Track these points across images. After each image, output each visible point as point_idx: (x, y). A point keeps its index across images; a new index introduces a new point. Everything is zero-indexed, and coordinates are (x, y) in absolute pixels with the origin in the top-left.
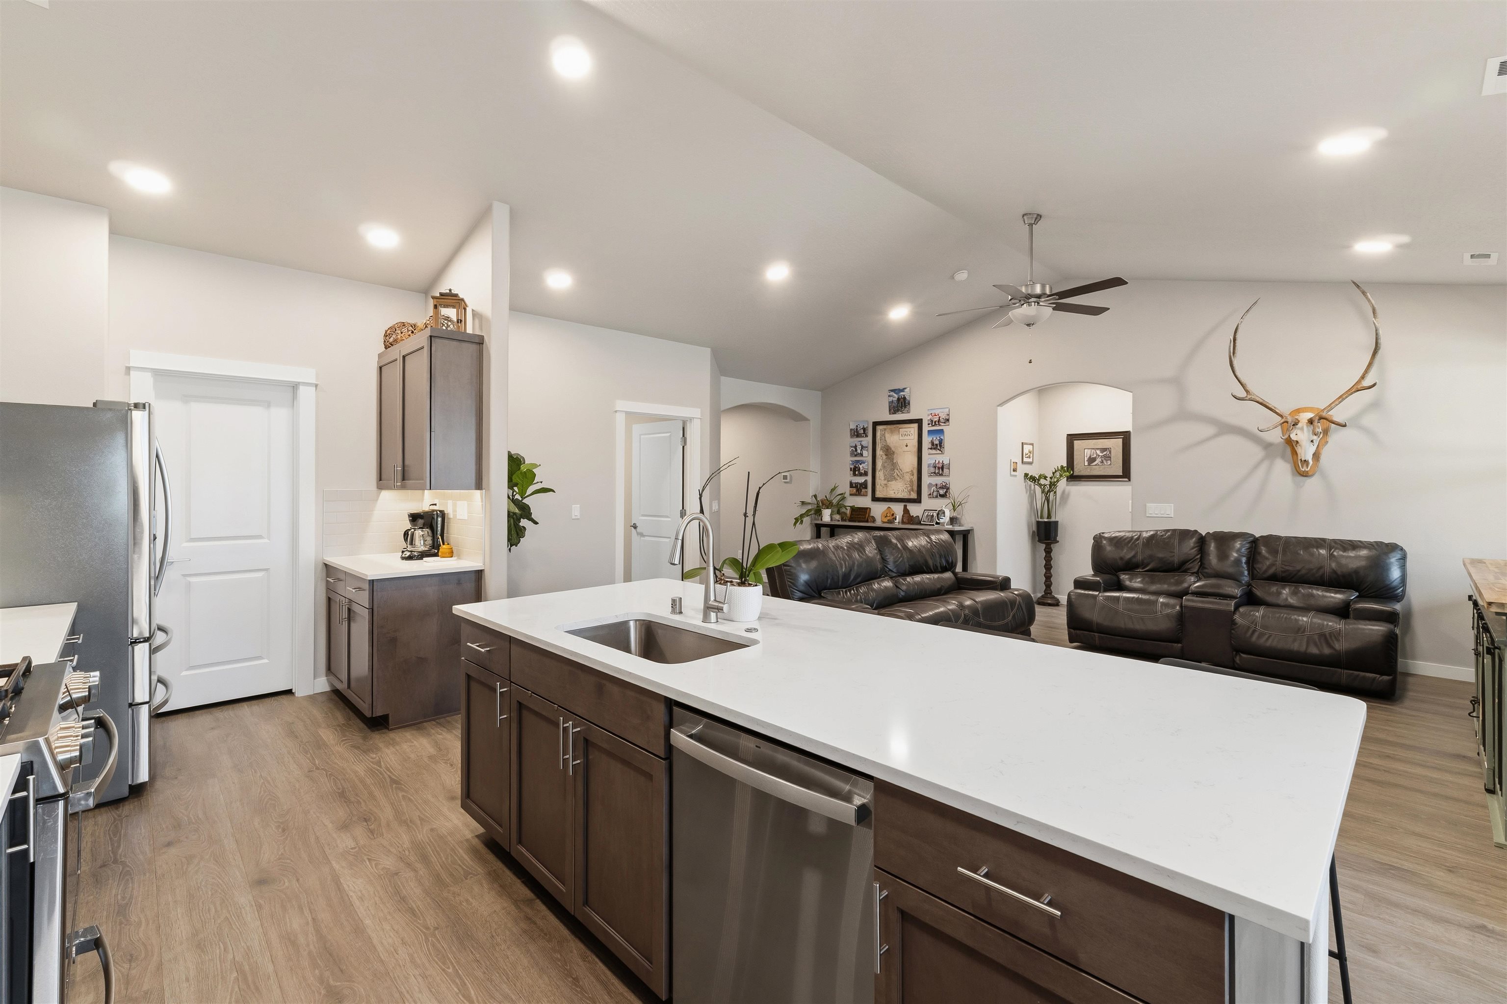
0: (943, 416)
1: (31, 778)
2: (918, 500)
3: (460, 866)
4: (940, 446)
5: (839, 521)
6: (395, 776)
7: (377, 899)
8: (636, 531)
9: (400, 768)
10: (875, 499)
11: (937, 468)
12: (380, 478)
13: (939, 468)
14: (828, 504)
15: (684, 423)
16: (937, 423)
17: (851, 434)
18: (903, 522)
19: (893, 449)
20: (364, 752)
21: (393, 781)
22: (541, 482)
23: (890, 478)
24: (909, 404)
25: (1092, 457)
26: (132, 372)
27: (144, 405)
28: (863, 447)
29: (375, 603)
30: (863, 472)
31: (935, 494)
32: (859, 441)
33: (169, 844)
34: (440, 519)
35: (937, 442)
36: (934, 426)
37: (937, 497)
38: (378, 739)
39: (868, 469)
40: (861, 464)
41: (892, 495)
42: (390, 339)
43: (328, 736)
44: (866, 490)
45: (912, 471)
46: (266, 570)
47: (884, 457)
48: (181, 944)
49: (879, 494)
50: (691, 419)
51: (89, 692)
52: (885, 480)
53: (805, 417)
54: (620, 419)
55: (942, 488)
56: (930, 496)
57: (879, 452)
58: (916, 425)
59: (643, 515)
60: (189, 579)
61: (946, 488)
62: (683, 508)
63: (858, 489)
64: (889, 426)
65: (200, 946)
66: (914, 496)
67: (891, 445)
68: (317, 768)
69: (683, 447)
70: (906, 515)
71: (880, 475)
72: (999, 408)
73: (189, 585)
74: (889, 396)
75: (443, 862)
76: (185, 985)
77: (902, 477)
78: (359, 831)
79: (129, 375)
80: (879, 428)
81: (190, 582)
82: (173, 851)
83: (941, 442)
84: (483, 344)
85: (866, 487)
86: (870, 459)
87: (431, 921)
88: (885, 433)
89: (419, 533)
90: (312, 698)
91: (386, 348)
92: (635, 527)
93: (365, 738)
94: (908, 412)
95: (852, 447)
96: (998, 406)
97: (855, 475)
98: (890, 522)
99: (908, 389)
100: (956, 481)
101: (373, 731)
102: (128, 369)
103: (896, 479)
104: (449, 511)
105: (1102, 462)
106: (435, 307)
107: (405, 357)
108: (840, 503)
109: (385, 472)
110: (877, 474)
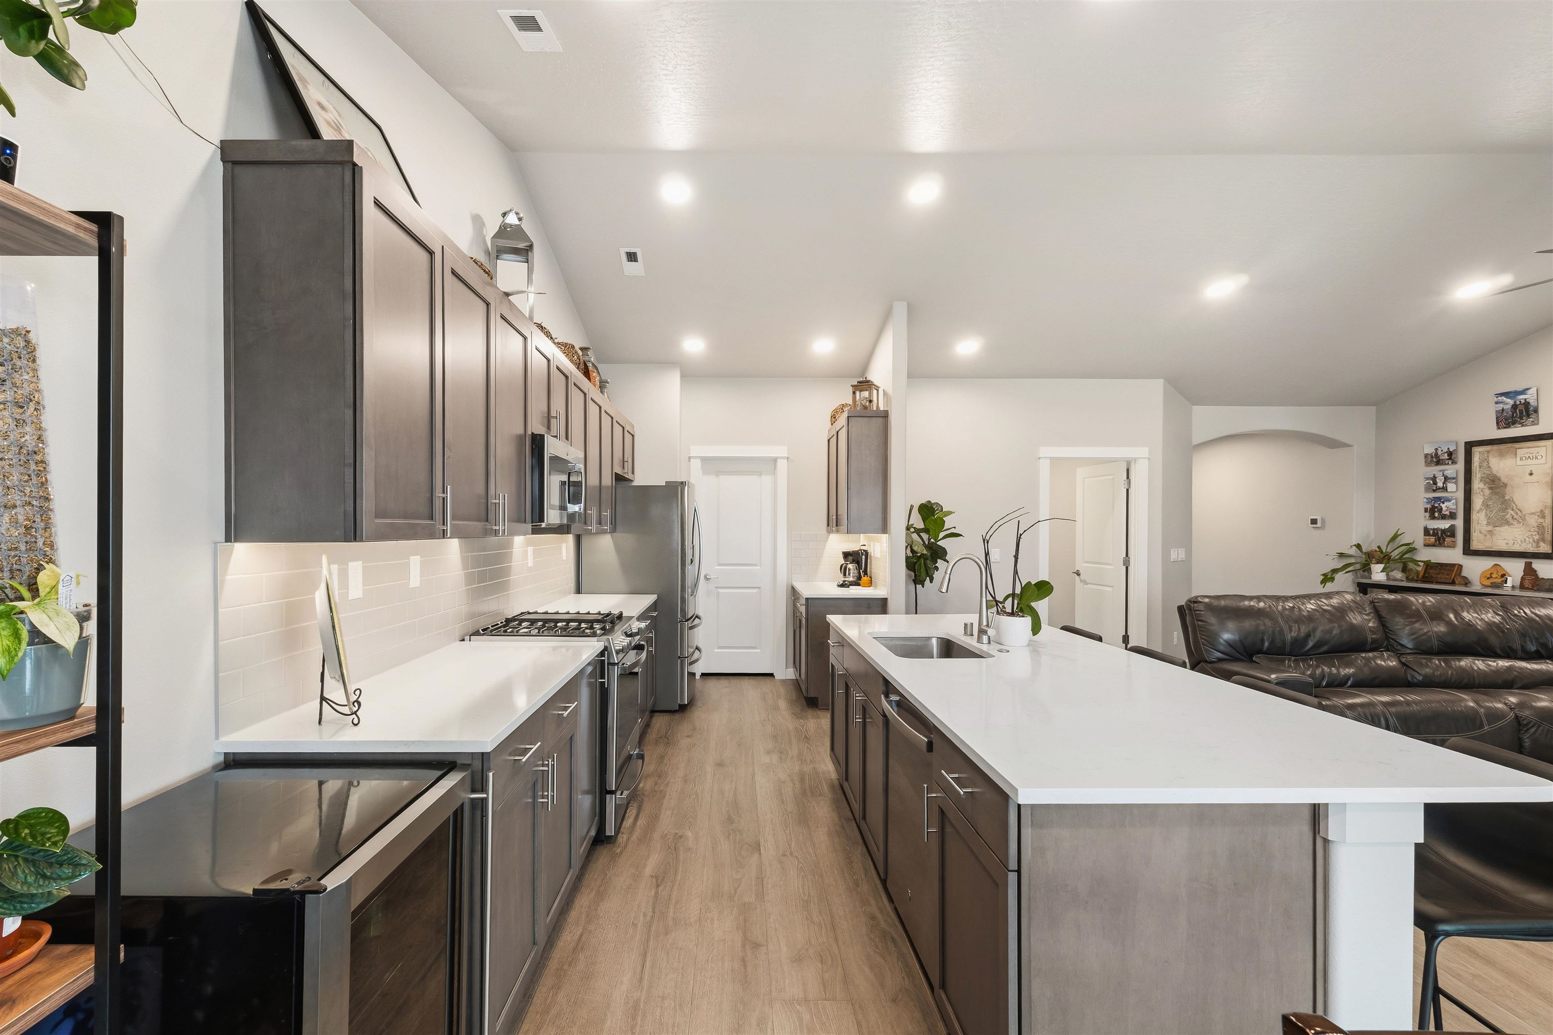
1: (606, 652)
3: (819, 790)
5: (1401, 580)
6: (808, 735)
7: (768, 790)
8: (1080, 578)
9: (813, 731)
10: (1468, 551)
12: (828, 526)
14: (1384, 558)
15: (1129, 463)
17: (1426, 462)
18: (1522, 587)
19: (1504, 480)
20: (798, 718)
21: (806, 737)
22: (955, 528)
23: (1499, 521)
24: (1536, 412)
26: (691, 460)
27: (687, 482)
28: (1446, 479)
29: (809, 617)
30: (1448, 513)
32: (1441, 471)
33: (688, 736)
34: (864, 557)
38: (810, 713)
39: (1456, 509)
40: (1443, 503)
41: (1502, 546)
42: (834, 419)
43: (782, 704)
44: (1453, 539)
45: (1542, 511)
46: (760, 587)
47: (1487, 492)
48: (679, 778)
49: (1475, 545)
50: (1135, 460)
51: (638, 630)
52: (1488, 524)
53: (1343, 443)
54: (1044, 468)
57: (1477, 485)
58: (1549, 443)
59: (1086, 562)
60: (719, 590)
62: (1127, 555)
63: (1440, 538)
64: (1495, 447)
65: (685, 781)
66: (1546, 548)
67: (1501, 474)
68: (769, 720)
69: (1128, 490)
70: (1528, 577)
71: (1479, 517)
74: (1496, 403)
75: (811, 785)
76: (675, 793)
77: (1522, 519)
78: (775, 757)
79: (690, 462)
80: (1476, 450)
81: (719, 593)
82: (689, 739)
84: (888, 417)
85: (1453, 535)
86: (1461, 495)
87: (789, 809)
88: (1488, 456)
89: (850, 566)
90: (784, 681)
91: (832, 424)
92: (1078, 575)
93: (802, 710)
94: (1535, 423)
95: (1427, 479)
97: (1433, 517)
98: (1495, 586)
99: (1534, 389)
101: (808, 707)
102: (690, 458)
103: (1508, 523)
104: (871, 551)
106: (854, 393)
107: (837, 432)
108: (1405, 556)
109: (830, 520)
110: (1474, 516)
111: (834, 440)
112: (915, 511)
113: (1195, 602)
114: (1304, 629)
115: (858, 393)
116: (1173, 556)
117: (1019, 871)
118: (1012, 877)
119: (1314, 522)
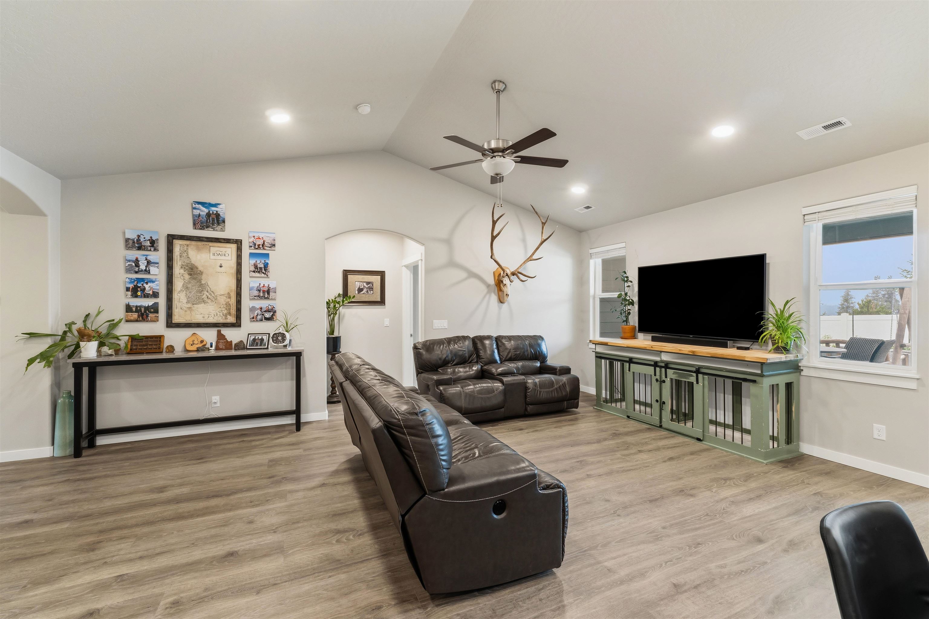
0: (268, 241)
2: (237, 324)
4: (265, 270)
5: (111, 355)
10: (170, 324)
11: (261, 292)
13: (264, 291)
14: (89, 334)
16: (261, 246)
17: (126, 244)
18: (218, 350)
19: (200, 268)
23: (197, 300)
24: (224, 222)
25: (361, 287)
28: (149, 263)
30: (151, 292)
31: (259, 317)
32: (144, 255)
35: (262, 266)
36: (257, 249)
37: (262, 320)
40: (147, 283)
41: (199, 319)
45: (229, 293)
47: (187, 277)
49: (176, 319)
52: (188, 302)
53: (39, 210)
55: (268, 311)
56: (253, 320)
57: (177, 270)
58: (233, 246)
61: (273, 311)
64: (194, 243)
66: (231, 319)
67: (197, 264)
70: (221, 341)
71: (179, 297)
72: (326, 241)
74: (194, 208)
77: (215, 299)
80: (177, 242)
83: (266, 266)
85: (156, 311)
86: (163, 278)
88: (187, 249)
95: (129, 261)
96: (326, 239)
98: (197, 351)
99: (224, 205)
100: (286, 304)
105: (367, 292)
110: (176, 295)
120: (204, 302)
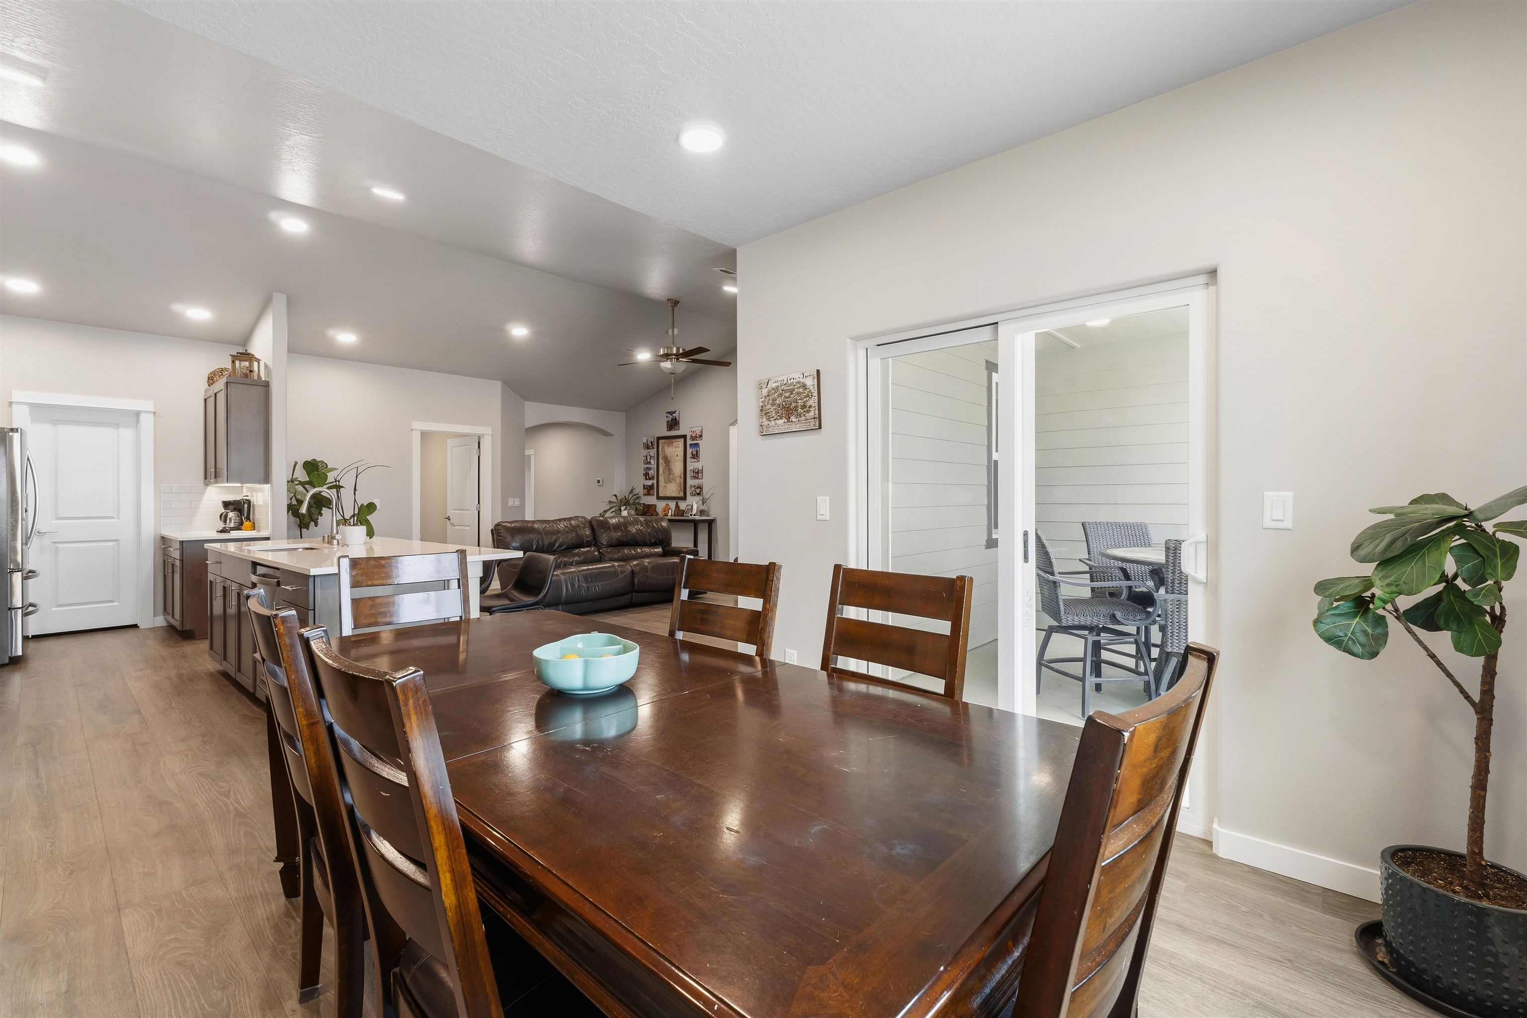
0: (698, 433)
2: (684, 498)
4: (697, 456)
6: (187, 654)
7: (143, 687)
8: (450, 522)
10: (659, 498)
11: (696, 473)
12: (206, 478)
13: (698, 473)
14: (627, 503)
15: (479, 438)
16: (695, 438)
17: (643, 447)
18: (675, 515)
19: (669, 459)
21: (182, 656)
23: (668, 481)
24: (679, 423)
26: (13, 405)
27: (17, 429)
28: (651, 457)
29: (184, 556)
30: (651, 476)
31: (694, 493)
32: (649, 453)
34: (246, 505)
35: (695, 453)
36: (693, 440)
37: (695, 495)
39: (654, 474)
40: (650, 471)
41: (669, 495)
42: (211, 380)
43: (152, 642)
44: (653, 491)
45: (681, 475)
46: (117, 540)
47: (664, 465)
49: (661, 495)
50: (483, 436)
52: (665, 482)
53: (609, 433)
54: (416, 438)
55: (698, 488)
56: (691, 495)
57: (661, 461)
58: (682, 440)
59: (454, 510)
60: (57, 545)
61: (700, 487)
62: (479, 503)
63: (649, 490)
64: (667, 441)
66: (682, 495)
67: (668, 456)
68: (136, 653)
69: (479, 457)
70: (677, 509)
71: (661, 478)
72: (730, 427)
73: (57, 549)
74: (666, 417)
77: (674, 480)
78: (148, 671)
79: (11, 407)
80: (661, 441)
81: (58, 547)
83: (697, 453)
84: (269, 386)
85: (653, 489)
86: (655, 466)
88: (664, 446)
89: (231, 515)
90: (153, 631)
91: (209, 386)
92: (449, 520)
94: (678, 429)
95: (644, 457)
96: (730, 425)
97: (646, 479)
98: (667, 515)
99: (678, 411)
100: (707, 482)
101: (184, 640)
102: (11, 403)
104: (254, 500)
106: (233, 362)
107: (215, 394)
108: (636, 501)
109: (208, 473)
110: (660, 478)
111: (211, 402)
112: (299, 467)
113: (498, 525)
114: (554, 537)
115: (237, 363)
116: (510, 503)
117: (314, 610)
118: (311, 613)
119: (599, 482)
120: (671, 482)
